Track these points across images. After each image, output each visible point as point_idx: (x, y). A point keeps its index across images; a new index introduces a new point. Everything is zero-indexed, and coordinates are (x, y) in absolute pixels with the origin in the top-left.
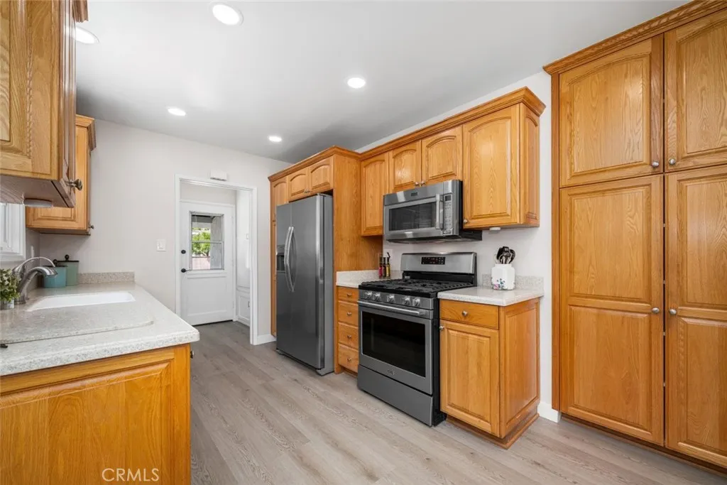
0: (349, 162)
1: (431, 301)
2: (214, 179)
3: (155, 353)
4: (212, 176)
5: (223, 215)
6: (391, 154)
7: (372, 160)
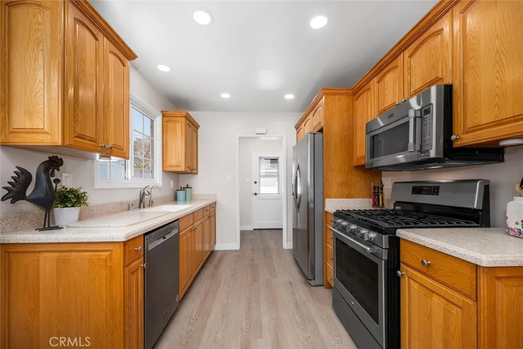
0: (339, 100)
1: (385, 238)
2: (258, 134)
3: (102, 244)
4: (257, 132)
5: (278, 158)
6: (376, 79)
7: (361, 91)
